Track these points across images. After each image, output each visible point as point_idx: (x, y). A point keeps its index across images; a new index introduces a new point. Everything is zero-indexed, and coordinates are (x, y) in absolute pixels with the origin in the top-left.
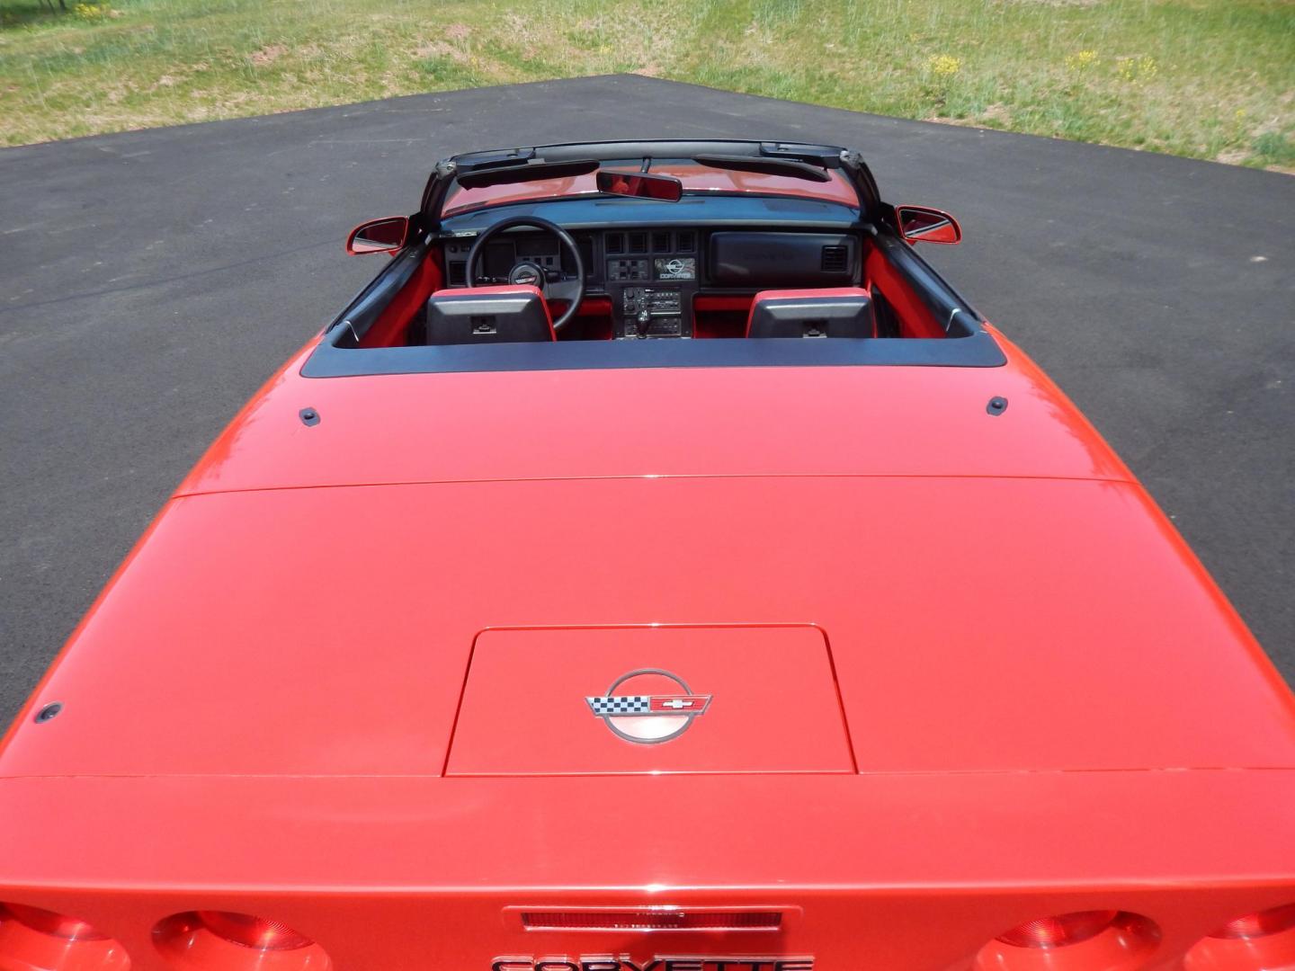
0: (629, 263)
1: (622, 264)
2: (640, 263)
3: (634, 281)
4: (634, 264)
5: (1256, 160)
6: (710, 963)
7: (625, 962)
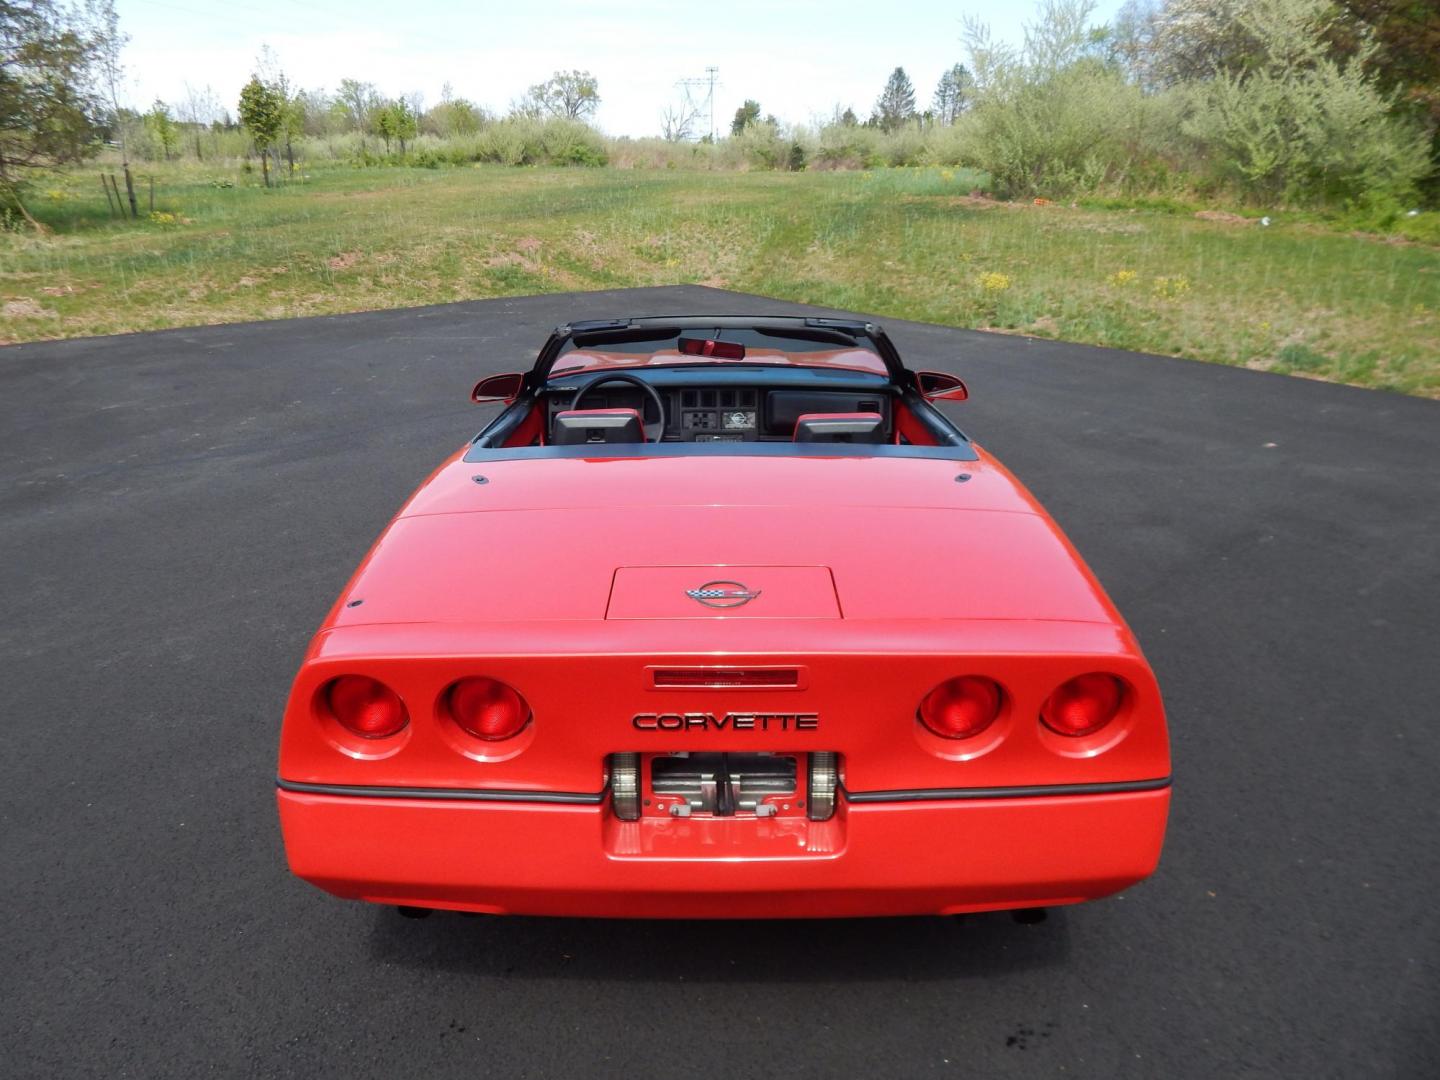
0: (700, 415)
1: (696, 416)
2: (710, 415)
3: (705, 430)
4: (705, 416)
5: (1281, 367)
6: (757, 717)
7: (710, 717)
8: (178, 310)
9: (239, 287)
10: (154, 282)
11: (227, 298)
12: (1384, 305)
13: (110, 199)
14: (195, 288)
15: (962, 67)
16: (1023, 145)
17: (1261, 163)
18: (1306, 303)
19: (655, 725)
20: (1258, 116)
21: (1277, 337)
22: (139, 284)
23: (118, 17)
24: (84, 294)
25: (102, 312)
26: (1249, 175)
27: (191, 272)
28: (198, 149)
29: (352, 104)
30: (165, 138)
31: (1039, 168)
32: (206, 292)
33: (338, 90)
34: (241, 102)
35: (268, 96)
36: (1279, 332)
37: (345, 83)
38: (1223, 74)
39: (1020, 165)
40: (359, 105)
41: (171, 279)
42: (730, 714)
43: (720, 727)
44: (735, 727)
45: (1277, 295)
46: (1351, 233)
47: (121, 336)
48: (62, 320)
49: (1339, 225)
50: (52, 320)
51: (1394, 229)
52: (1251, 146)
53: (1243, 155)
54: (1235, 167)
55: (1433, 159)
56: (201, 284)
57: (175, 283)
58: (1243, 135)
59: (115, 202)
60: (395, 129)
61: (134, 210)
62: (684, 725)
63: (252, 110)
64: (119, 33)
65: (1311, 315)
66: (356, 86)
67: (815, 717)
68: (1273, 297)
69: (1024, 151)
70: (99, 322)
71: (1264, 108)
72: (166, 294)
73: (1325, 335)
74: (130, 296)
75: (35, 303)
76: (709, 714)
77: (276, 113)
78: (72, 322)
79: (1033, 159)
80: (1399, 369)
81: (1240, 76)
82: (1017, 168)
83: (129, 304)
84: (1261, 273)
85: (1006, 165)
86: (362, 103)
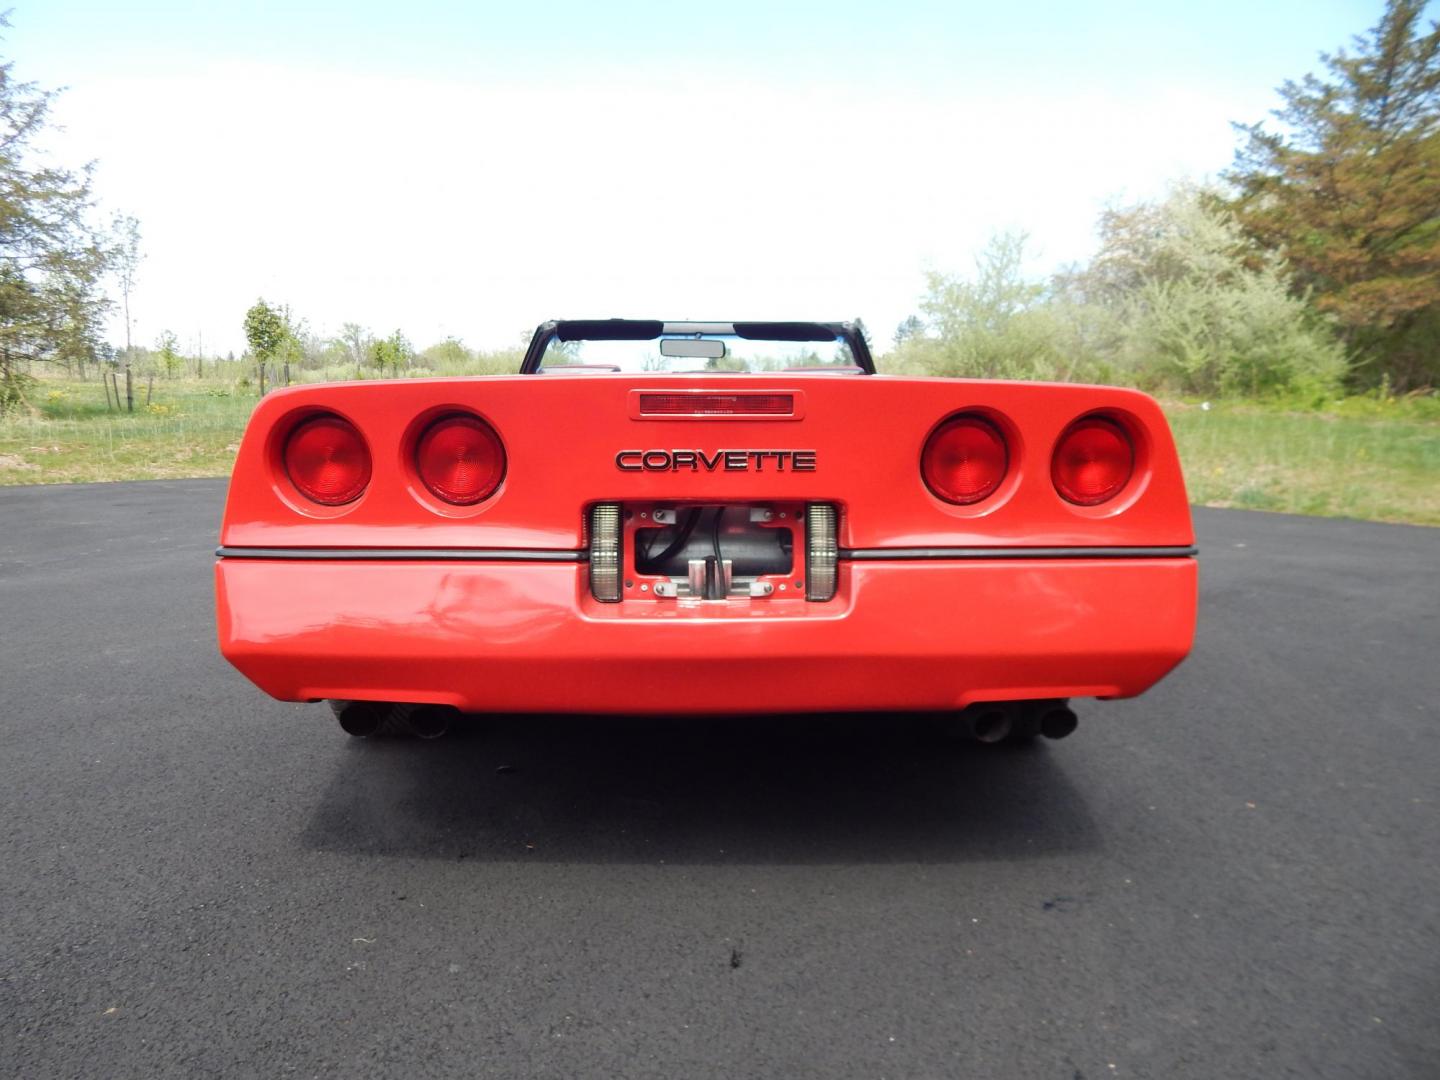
5: (1238, 505)
6: (752, 455)
7: (700, 453)
8: (161, 467)
9: (225, 452)
10: (142, 446)
11: (211, 460)
12: (1327, 460)
13: (109, 401)
14: (181, 451)
15: (915, 318)
16: (977, 347)
17: (1195, 359)
18: (1253, 460)
19: (641, 464)
20: (1187, 319)
21: (1231, 486)
22: (126, 447)
23: (141, 238)
24: (69, 453)
25: (85, 467)
26: (1185, 369)
27: (179, 439)
28: (200, 370)
29: (351, 343)
30: (169, 363)
31: (992, 368)
32: (191, 455)
33: (339, 331)
34: (246, 321)
35: (273, 316)
36: (1233, 481)
37: (346, 326)
38: (1153, 283)
39: (975, 365)
40: (357, 344)
41: (159, 444)
42: (720, 451)
43: (711, 467)
44: (727, 466)
45: (1225, 456)
46: (1285, 412)
47: (101, 483)
48: (43, 472)
49: (1274, 407)
50: (34, 472)
51: (1324, 408)
52: (1184, 343)
53: (1178, 351)
54: (1172, 362)
55: (1351, 358)
56: (187, 448)
57: (162, 446)
58: (1176, 335)
59: (114, 401)
60: (389, 356)
61: (130, 408)
62: (672, 464)
63: (256, 328)
64: (140, 253)
65: (1261, 469)
66: (357, 329)
67: (812, 454)
68: (1223, 457)
69: (978, 353)
70: (80, 475)
71: (1193, 312)
72: (152, 456)
73: (1276, 482)
74: (115, 455)
75: (19, 458)
76: (698, 451)
77: (278, 331)
78: (54, 474)
79: (986, 360)
80: (1352, 504)
81: (1167, 284)
82: (972, 367)
83: (114, 461)
84: (1208, 440)
85: (961, 365)
86: (360, 342)
